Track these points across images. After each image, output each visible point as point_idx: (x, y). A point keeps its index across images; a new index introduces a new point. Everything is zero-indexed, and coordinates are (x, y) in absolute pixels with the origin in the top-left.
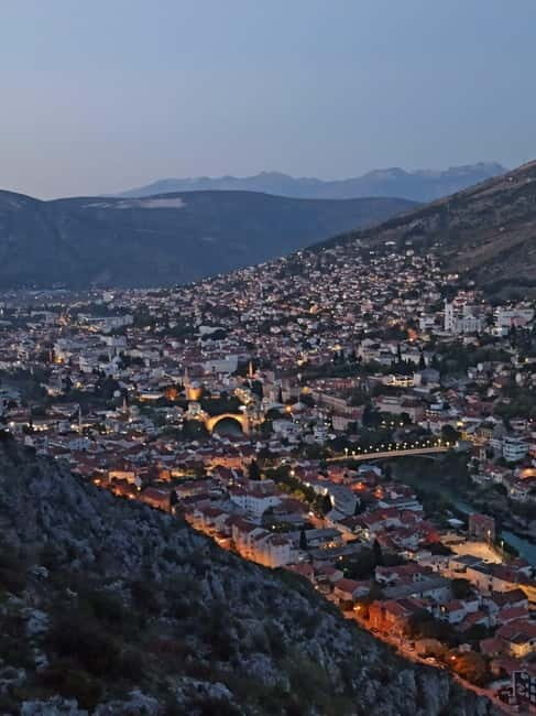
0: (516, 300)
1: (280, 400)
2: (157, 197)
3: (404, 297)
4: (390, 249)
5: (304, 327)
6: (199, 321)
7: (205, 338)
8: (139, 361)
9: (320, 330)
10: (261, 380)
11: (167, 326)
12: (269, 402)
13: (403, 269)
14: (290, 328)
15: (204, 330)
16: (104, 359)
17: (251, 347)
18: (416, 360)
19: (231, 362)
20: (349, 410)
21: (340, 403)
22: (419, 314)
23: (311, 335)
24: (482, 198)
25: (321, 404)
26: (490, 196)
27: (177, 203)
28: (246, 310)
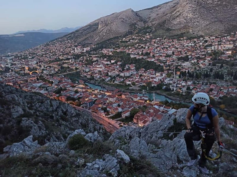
0: (88, 46)
1: (44, 67)
2: (18, 34)
3: (68, 48)
4: (65, 40)
5: (50, 55)
6: (28, 56)
7: (30, 59)
8: (15, 64)
9: (53, 55)
10: (41, 64)
11: (22, 57)
12: (43, 68)
13: (68, 43)
14: (47, 55)
15: (29, 57)
16: (7, 64)
17: (39, 59)
18: (70, 57)
19: (35, 62)
20: (58, 67)
21: (56, 66)
22: (71, 50)
23: (51, 56)
24: (81, 30)
25: (53, 67)
26: (82, 30)
27: (23, 35)
28: (38, 53)
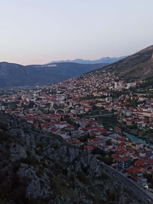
0: (133, 81)
1: (73, 105)
2: (50, 64)
3: (106, 83)
4: (104, 72)
5: (82, 90)
6: (57, 90)
7: (58, 94)
8: (41, 99)
10: (69, 101)
11: (50, 92)
13: (106, 76)
14: (78, 91)
15: (58, 92)
16: (33, 98)
17: (68, 95)
18: (107, 95)
19: (63, 98)
20: (89, 106)
21: (87, 105)
22: (109, 86)
23: (84, 92)
24: (126, 60)
25: (83, 105)
26: (128, 60)
27: (55, 65)
28: (68, 87)
